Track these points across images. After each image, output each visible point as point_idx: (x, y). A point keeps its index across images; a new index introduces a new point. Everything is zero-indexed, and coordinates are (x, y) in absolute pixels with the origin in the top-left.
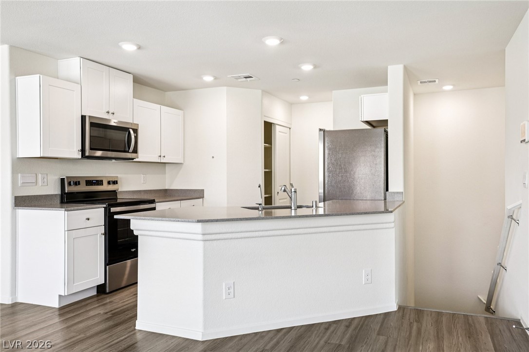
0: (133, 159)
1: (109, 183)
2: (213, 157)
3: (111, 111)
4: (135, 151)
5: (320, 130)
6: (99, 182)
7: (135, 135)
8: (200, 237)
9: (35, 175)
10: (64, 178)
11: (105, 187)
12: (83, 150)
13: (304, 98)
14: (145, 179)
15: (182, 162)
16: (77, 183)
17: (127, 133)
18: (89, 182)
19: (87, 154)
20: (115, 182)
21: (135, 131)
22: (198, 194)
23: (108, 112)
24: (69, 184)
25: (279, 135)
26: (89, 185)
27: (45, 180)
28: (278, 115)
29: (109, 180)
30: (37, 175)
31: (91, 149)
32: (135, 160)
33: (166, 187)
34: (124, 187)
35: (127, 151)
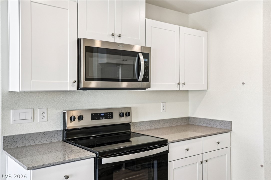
0: (145, 89)
1: (121, 115)
2: (243, 84)
3: (117, 34)
4: (146, 79)
6: (108, 115)
7: (146, 60)
9: (31, 110)
10: (65, 113)
11: (116, 120)
14: (165, 107)
15: (206, 89)
17: (137, 58)
18: (95, 116)
19: (82, 86)
20: (128, 114)
21: (147, 56)
23: (113, 35)
26: (95, 119)
27: (45, 115)
29: (120, 112)
30: (35, 110)
31: (87, 79)
32: (147, 89)
33: (189, 116)
34: (134, 119)
35: (137, 81)
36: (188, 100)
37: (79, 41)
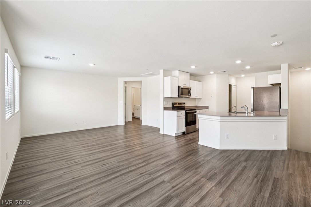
1: (183, 104)
2: (212, 96)
4: (191, 95)
5: (252, 87)
6: (181, 104)
8: (220, 121)
10: (173, 103)
12: (179, 95)
13: (243, 76)
14: (191, 103)
15: (201, 97)
16: (176, 104)
17: (189, 90)
18: (179, 104)
19: (180, 96)
20: (184, 104)
21: (191, 89)
22: (207, 108)
23: (184, 84)
24: (175, 104)
25: (233, 88)
28: (233, 82)
30: (168, 102)
31: (181, 95)
32: (190, 97)
33: (196, 105)
34: (186, 105)
35: (189, 95)
36: (196, 101)
37: (179, 86)
